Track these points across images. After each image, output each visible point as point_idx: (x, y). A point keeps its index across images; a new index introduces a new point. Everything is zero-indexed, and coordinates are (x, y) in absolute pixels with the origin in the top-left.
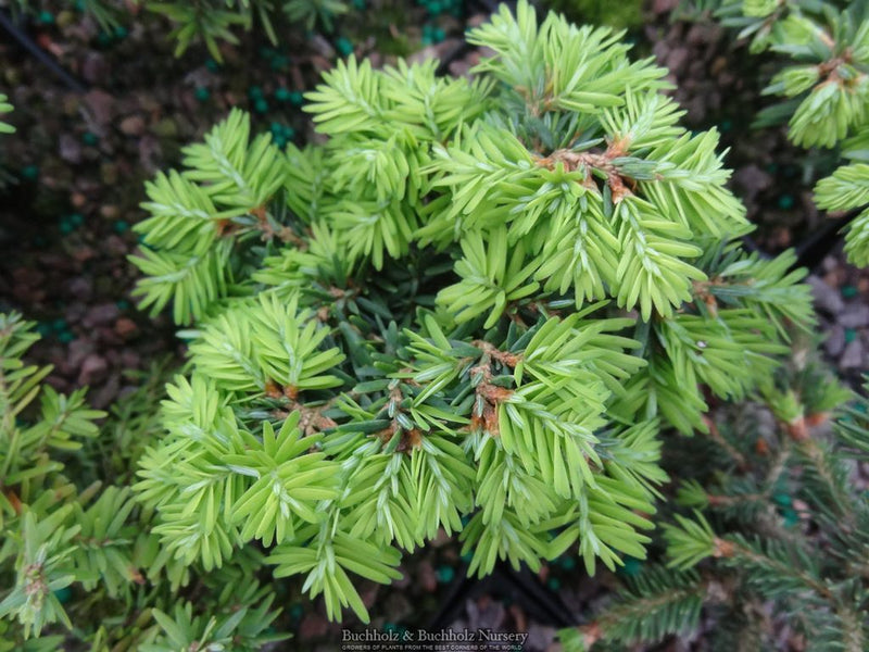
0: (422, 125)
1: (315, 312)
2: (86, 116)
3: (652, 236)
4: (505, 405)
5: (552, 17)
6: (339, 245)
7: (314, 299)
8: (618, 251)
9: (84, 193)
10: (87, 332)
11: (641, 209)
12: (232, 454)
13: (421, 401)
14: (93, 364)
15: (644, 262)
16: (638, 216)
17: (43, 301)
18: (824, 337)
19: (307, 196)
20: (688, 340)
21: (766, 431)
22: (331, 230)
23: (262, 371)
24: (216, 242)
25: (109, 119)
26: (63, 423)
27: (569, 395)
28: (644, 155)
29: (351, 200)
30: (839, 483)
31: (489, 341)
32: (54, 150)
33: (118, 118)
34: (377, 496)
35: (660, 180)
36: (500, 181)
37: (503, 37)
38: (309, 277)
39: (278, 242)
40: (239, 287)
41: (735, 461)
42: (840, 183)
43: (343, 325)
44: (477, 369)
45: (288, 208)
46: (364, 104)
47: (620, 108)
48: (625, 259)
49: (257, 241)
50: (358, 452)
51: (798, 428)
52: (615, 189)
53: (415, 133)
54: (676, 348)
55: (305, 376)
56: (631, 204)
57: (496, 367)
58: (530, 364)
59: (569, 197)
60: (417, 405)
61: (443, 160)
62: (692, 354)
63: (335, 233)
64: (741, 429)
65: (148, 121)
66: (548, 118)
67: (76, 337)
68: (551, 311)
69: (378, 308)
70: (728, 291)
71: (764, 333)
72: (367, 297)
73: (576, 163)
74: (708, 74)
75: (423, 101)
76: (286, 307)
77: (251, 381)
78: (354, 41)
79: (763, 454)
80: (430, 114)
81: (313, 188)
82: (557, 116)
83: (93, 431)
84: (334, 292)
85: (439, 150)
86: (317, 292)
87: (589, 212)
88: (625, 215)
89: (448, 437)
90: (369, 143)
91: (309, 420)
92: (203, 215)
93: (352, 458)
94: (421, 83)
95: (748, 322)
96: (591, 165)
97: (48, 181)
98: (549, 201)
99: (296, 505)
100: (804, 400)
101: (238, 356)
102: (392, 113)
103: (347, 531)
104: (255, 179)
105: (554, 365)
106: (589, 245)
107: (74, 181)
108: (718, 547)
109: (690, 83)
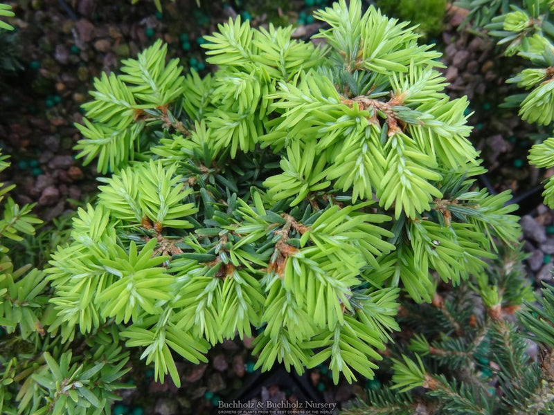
0: (276, 68)
1: (186, 179)
2: (75, 35)
3: (410, 162)
4: (292, 258)
5: (371, 8)
6: (210, 138)
7: (188, 171)
8: (385, 168)
9: (64, 83)
10: (51, 171)
11: (406, 143)
12: (107, 259)
13: (238, 246)
14: (50, 191)
15: (401, 179)
16: (402, 147)
17: (27, 147)
18: (527, 256)
19: (197, 104)
20: (427, 238)
21: (478, 311)
22: (207, 129)
23: (141, 210)
24: (132, 123)
25: (88, 39)
26: (15, 223)
27: (336, 259)
28: (414, 107)
29: (222, 110)
30: (517, 354)
31: (292, 216)
32: (52, 54)
33: (94, 40)
34: (198, 304)
35: (422, 125)
36: (315, 109)
37: (337, 17)
38: (186, 155)
39: (172, 130)
40: (142, 155)
41: (454, 328)
42: (548, 149)
43: (203, 190)
44: (280, 232)
45: (183, 109)
46: (241, 48)
47: (405, 74)
48: (389, 174)
49: (159, 128)
50: (190, 272)
51: (496, 312)
52: (391, 127)
53: (270, 72)
54: (418, 243)
55: (168, 218)
56: (400, 138)
57: (293, 233)
58: (315, 234)
59: (358, 126)
60: (235, 249)
61: (284, 92)
62: (428, 248)
63: (209, 130)
64: (461, 308)
65: (112, 44)
66: (356, 73)
67: (43, 173)
68: (335, 202)
69: (229, 184)
70: (461, 211)
71: (481, 243)
72: (224, 175)
73: (368, 106)
74: (479, 71)
75: (279, 53)
76: (166, 172)
77: (133, 215)
78: (253, 15)
79: (473, 326)
80: (283, 61)
81: (202, 100)
82: (362, 74)
83: (31, 231)
84: (202, 168)
85: (282, 85)
86: (190, 166)
87: (370, 139)
88: (394, 145)
89: (251, 273)
90: (239, 74)
91: (166, 247)
92: (127, 105)
93: (186, 276)
94: (281, 40)
95: (471, 233)
96: (378, 109)
97: (44, 72)
98: (345, 128)
99: (140, 299)
100: (506, 295)
101: (127, 197)
102: (257, 57)
103: (175, 323)
104: (163, 87)
105: (330, 238)
106: (366, 160)
107: (60, 74)
108: (427, 381)
109: (466, 75)
